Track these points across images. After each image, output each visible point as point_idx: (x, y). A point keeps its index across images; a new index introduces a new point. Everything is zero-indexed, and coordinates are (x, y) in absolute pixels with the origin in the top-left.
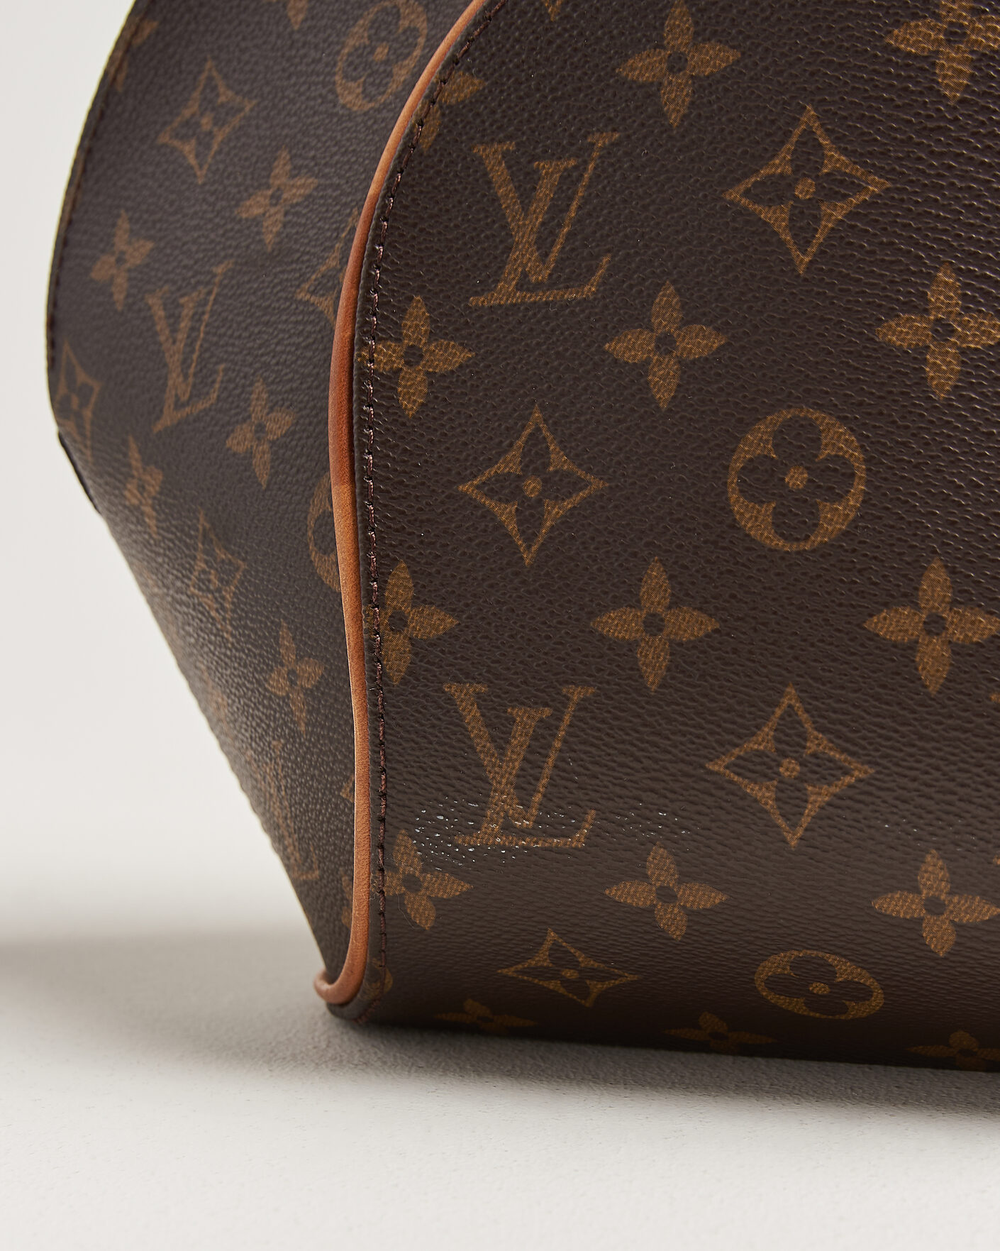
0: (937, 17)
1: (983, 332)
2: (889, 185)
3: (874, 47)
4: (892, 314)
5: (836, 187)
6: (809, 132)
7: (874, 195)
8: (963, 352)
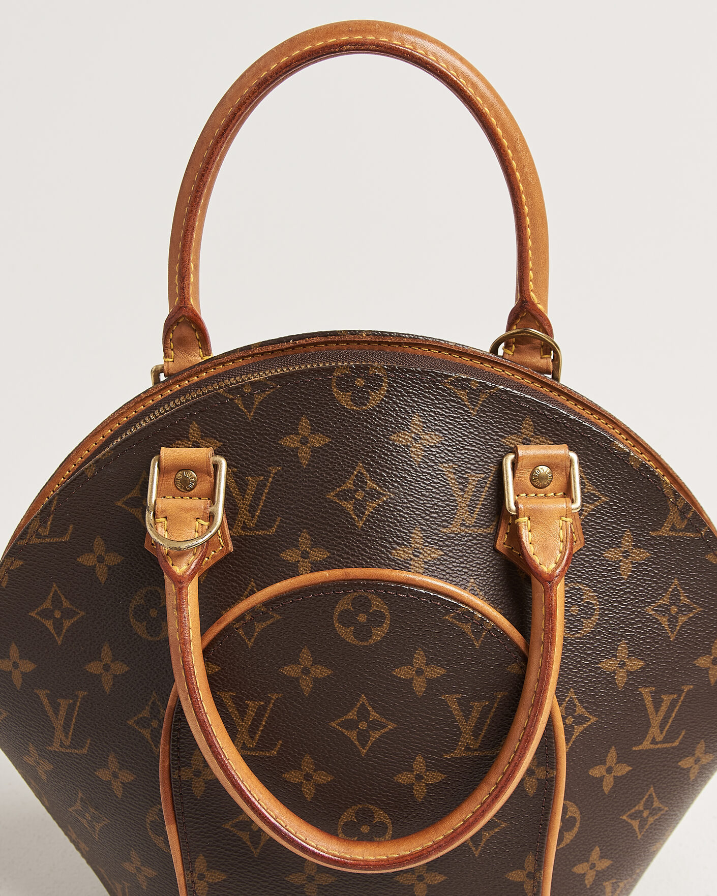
0: (412, 666)
1: (434, 778)
2: (396, 726)
3: (388, 675)
4: (399, 772)
5: (375, 725)
6: (363, 705)
7: (390, 729)
8: (427, 785)
